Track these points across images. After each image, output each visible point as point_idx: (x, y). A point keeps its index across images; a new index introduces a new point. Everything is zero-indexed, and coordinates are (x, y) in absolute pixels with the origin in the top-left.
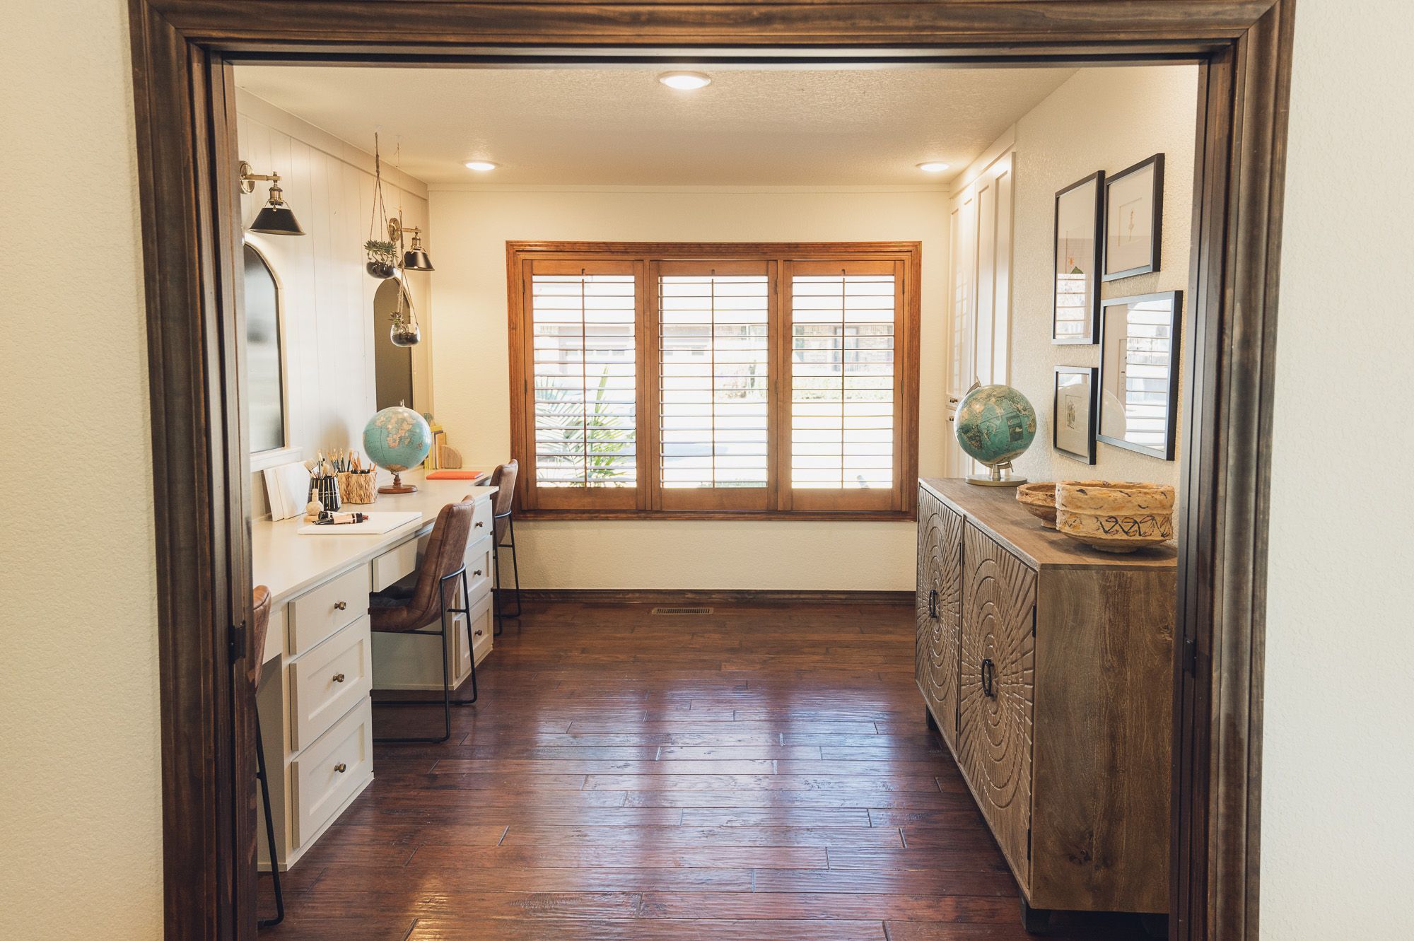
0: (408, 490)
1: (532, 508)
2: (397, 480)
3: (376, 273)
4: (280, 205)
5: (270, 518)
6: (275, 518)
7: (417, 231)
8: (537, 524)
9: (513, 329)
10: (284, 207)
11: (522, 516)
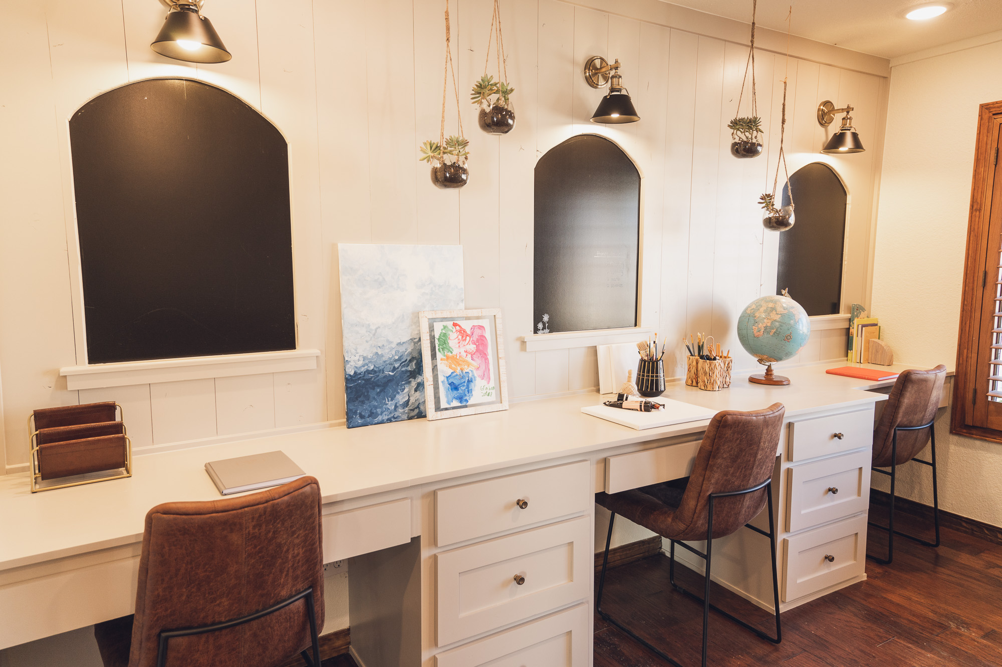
0: (779, 383)
1: (978, 424)
2: (769, 371)
3: (739, 153)
4: (618, 91)
5: (598, 391)
6: (602, 392)
7: (848, 110)
8: (986, 444)
9: (976, 210)
10: (624, 92)
11: (965, 431)
